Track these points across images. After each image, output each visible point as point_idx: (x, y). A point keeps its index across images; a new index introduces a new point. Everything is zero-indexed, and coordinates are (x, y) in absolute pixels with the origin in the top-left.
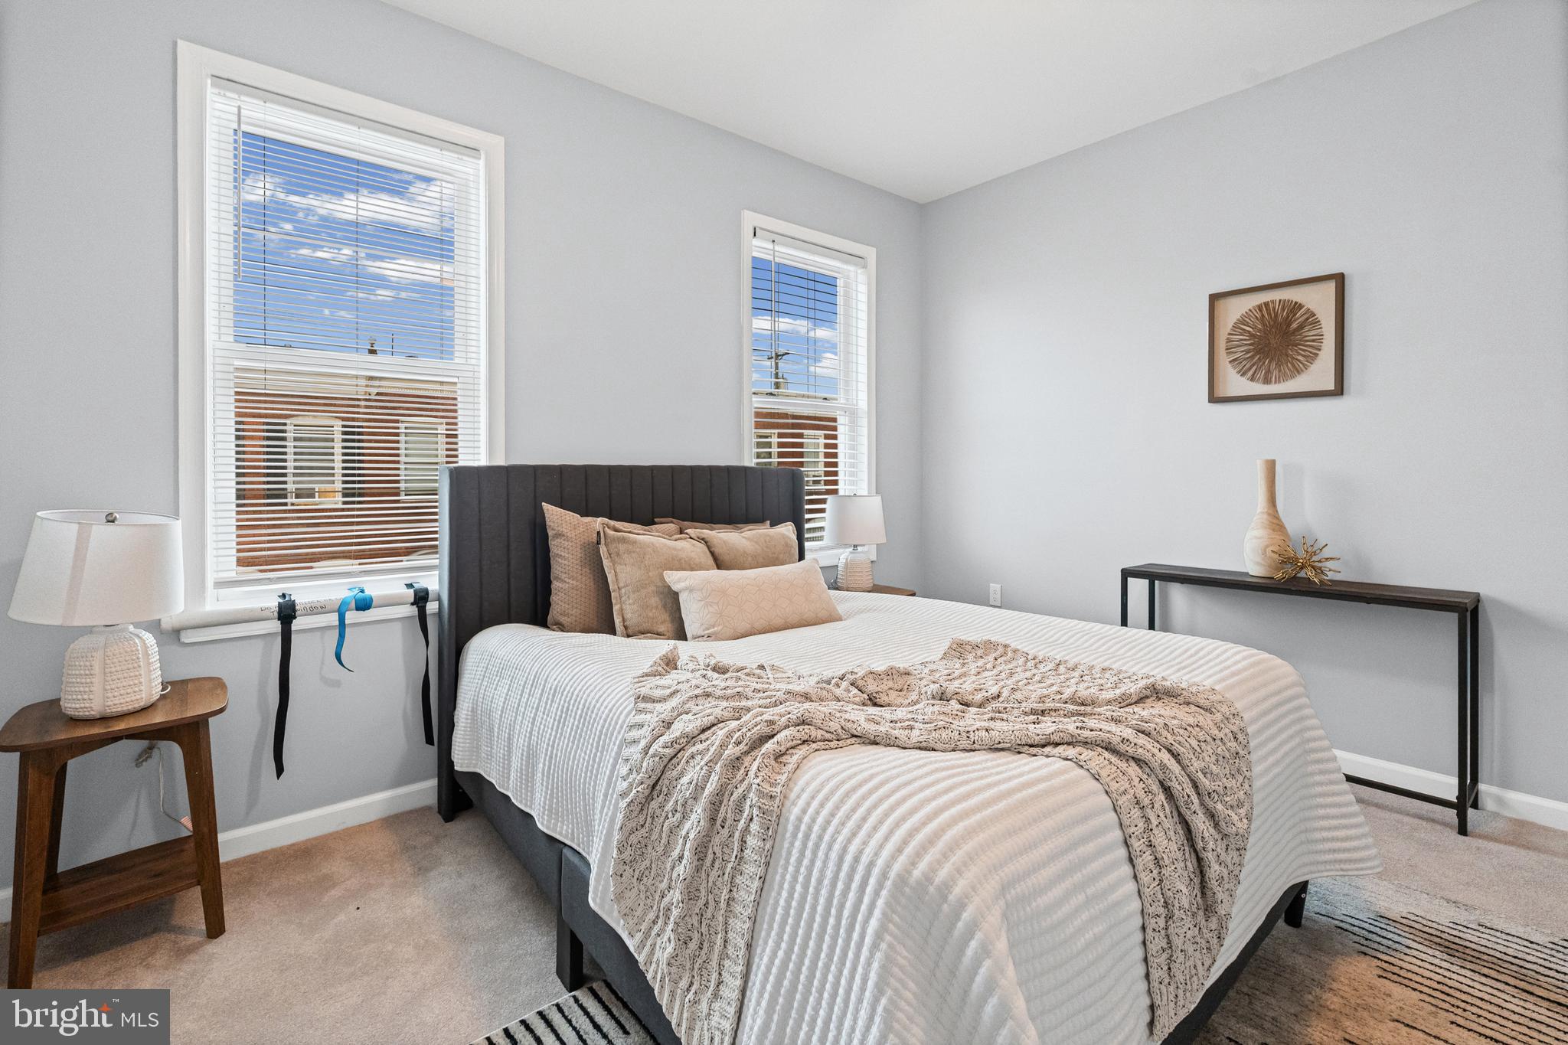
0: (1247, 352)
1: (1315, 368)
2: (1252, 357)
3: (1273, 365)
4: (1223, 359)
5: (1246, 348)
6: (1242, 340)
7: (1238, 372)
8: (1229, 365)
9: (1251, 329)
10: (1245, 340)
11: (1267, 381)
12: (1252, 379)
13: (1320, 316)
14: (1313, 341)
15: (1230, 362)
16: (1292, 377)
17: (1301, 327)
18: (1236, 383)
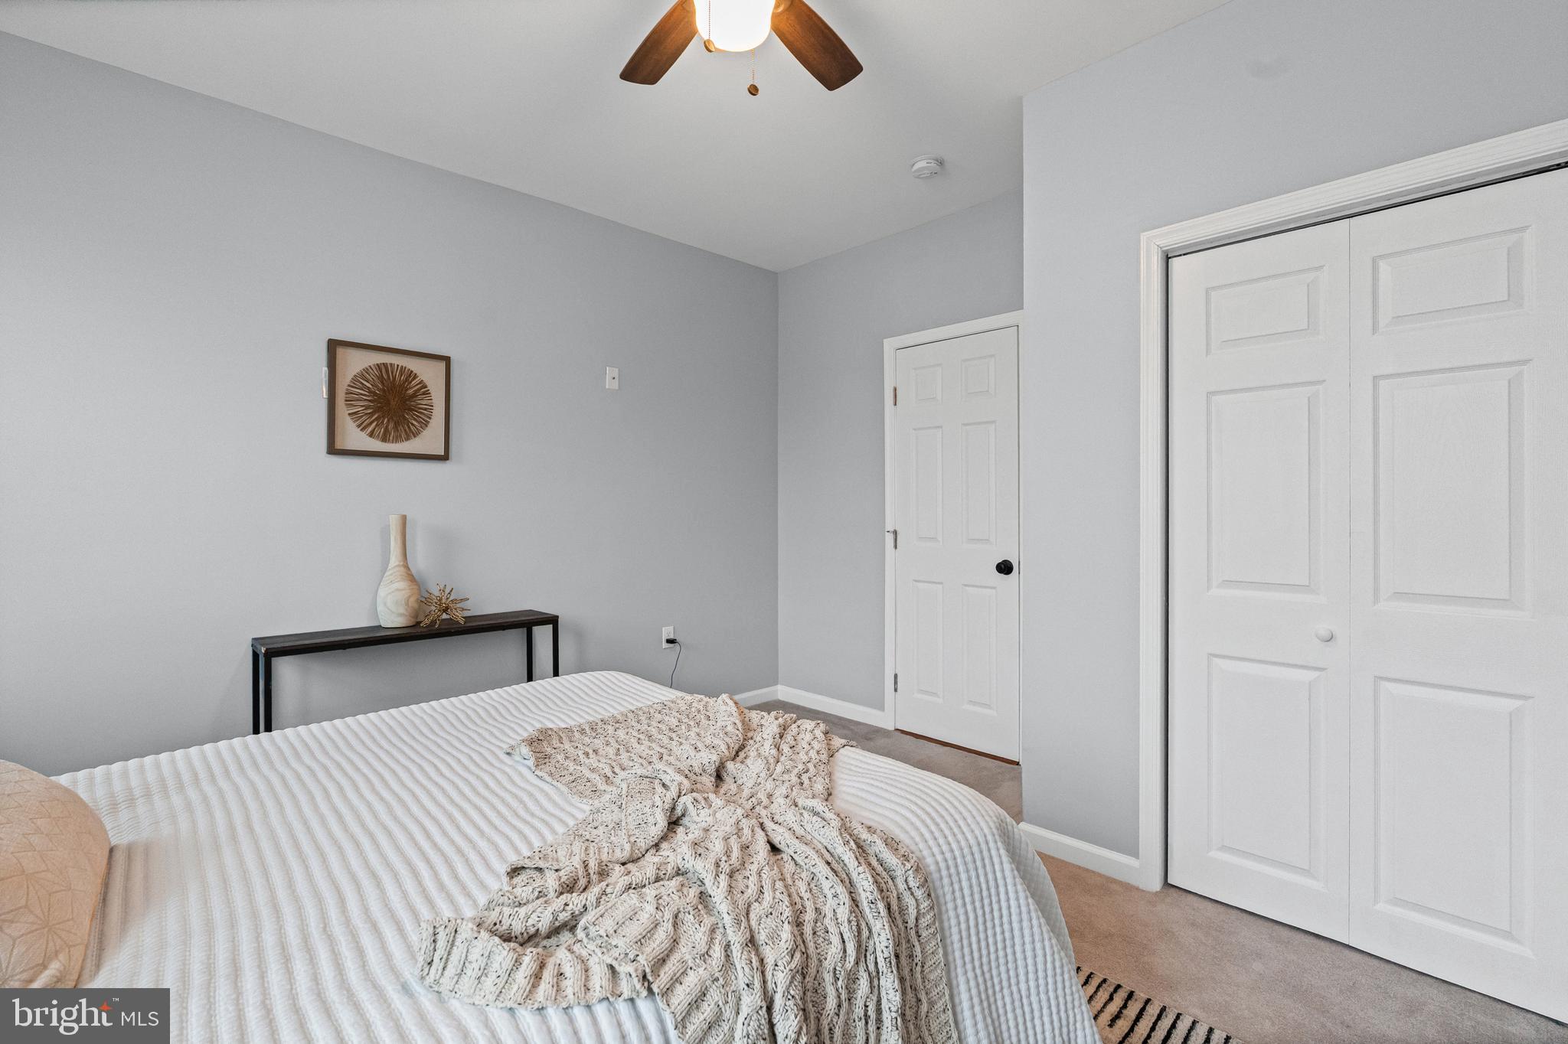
0: (367, 408)
1: (426, 433)
2: (372, 414)
3: (391, 426)
4: (342, 411)
5: (366, 403)
6: (362, 394)
7: (359, 426)
8: (348, 418)
9: (371, 386)
10: (365, 395)
11: (384, 439)
12: (371, 435)
13: (431, 387)
14: (425, 409)
15: (349, 414)
16: (407, 439)
17: (414, 395)
18: (354, 436)
